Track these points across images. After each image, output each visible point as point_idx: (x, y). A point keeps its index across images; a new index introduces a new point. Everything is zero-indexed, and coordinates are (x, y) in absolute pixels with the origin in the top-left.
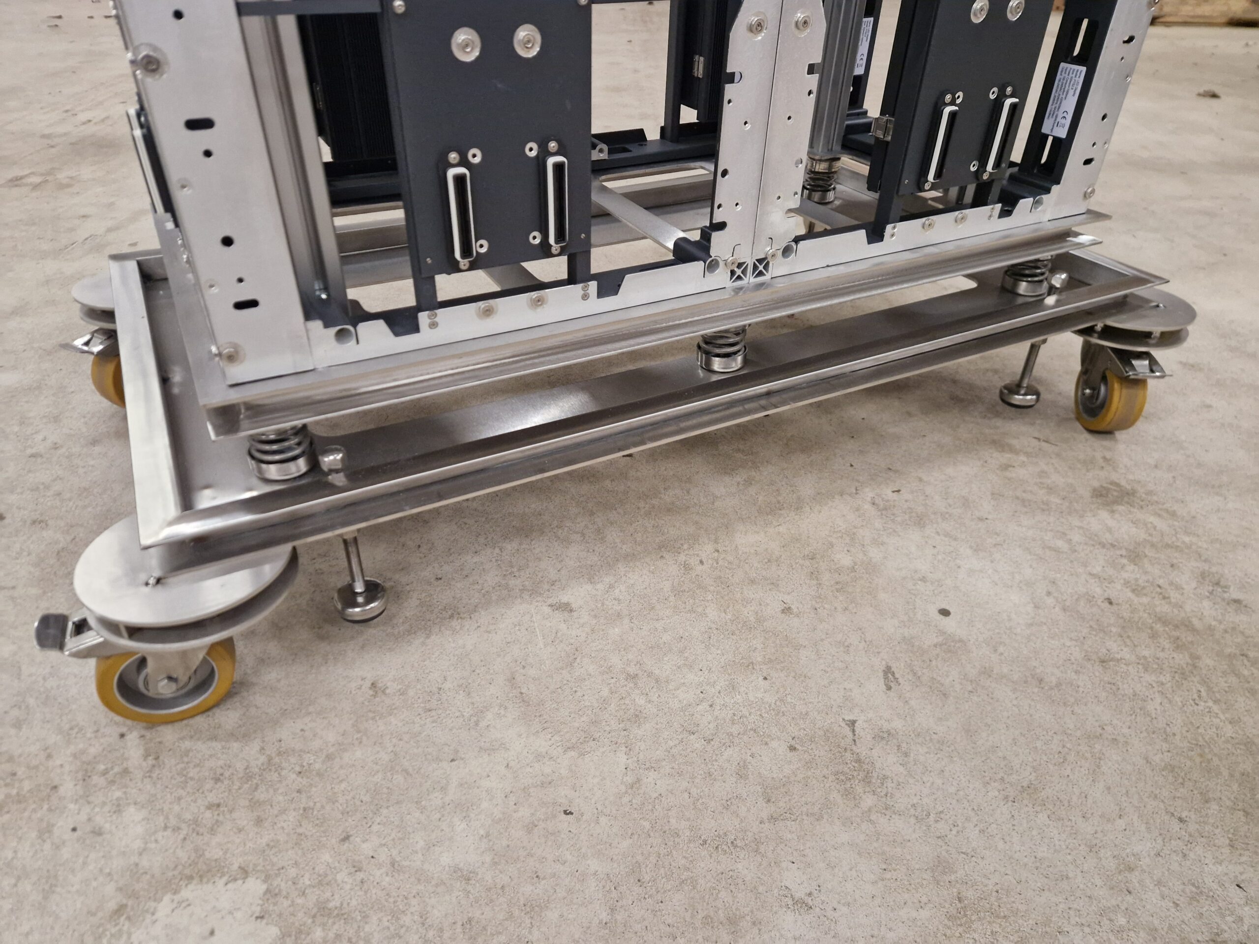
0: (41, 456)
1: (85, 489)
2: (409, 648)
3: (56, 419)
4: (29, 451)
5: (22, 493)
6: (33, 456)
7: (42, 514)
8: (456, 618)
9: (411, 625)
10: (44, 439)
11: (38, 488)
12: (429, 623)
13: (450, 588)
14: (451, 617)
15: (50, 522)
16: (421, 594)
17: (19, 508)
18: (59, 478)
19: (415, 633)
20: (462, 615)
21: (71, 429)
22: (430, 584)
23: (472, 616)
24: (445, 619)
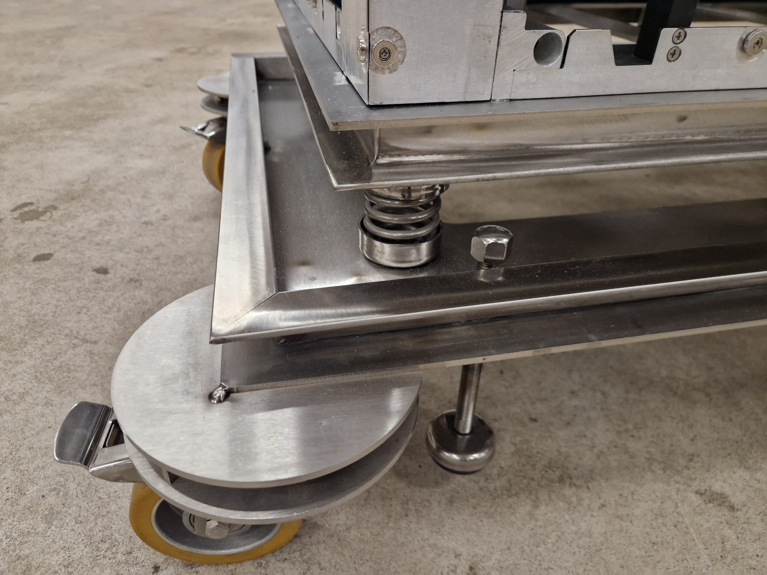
0: (152, 224)
1: (180, 257)
2: (513, 518)
3: (170, 197)
4: (144, 219)
5: (128, 253)
6: (146, 223)
7: (139, 274)
8: (568, 483)
9: (509, 481)
10: (158, 211)
11: (142, 250)
12: (533, 484)
13: (550, 437)
14: (561, 480)
15: (145, 283)
16: (515, 437)
17: (122, 266)
18: (161, 244)
19: (517, 494)
20: (574, 481)
21: (180, 206)
22: (524, 425)
23: (590, 485)
24: (552, 481)
